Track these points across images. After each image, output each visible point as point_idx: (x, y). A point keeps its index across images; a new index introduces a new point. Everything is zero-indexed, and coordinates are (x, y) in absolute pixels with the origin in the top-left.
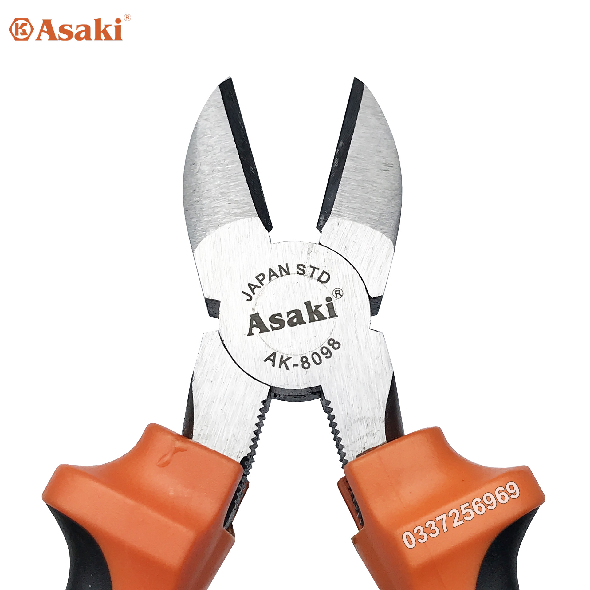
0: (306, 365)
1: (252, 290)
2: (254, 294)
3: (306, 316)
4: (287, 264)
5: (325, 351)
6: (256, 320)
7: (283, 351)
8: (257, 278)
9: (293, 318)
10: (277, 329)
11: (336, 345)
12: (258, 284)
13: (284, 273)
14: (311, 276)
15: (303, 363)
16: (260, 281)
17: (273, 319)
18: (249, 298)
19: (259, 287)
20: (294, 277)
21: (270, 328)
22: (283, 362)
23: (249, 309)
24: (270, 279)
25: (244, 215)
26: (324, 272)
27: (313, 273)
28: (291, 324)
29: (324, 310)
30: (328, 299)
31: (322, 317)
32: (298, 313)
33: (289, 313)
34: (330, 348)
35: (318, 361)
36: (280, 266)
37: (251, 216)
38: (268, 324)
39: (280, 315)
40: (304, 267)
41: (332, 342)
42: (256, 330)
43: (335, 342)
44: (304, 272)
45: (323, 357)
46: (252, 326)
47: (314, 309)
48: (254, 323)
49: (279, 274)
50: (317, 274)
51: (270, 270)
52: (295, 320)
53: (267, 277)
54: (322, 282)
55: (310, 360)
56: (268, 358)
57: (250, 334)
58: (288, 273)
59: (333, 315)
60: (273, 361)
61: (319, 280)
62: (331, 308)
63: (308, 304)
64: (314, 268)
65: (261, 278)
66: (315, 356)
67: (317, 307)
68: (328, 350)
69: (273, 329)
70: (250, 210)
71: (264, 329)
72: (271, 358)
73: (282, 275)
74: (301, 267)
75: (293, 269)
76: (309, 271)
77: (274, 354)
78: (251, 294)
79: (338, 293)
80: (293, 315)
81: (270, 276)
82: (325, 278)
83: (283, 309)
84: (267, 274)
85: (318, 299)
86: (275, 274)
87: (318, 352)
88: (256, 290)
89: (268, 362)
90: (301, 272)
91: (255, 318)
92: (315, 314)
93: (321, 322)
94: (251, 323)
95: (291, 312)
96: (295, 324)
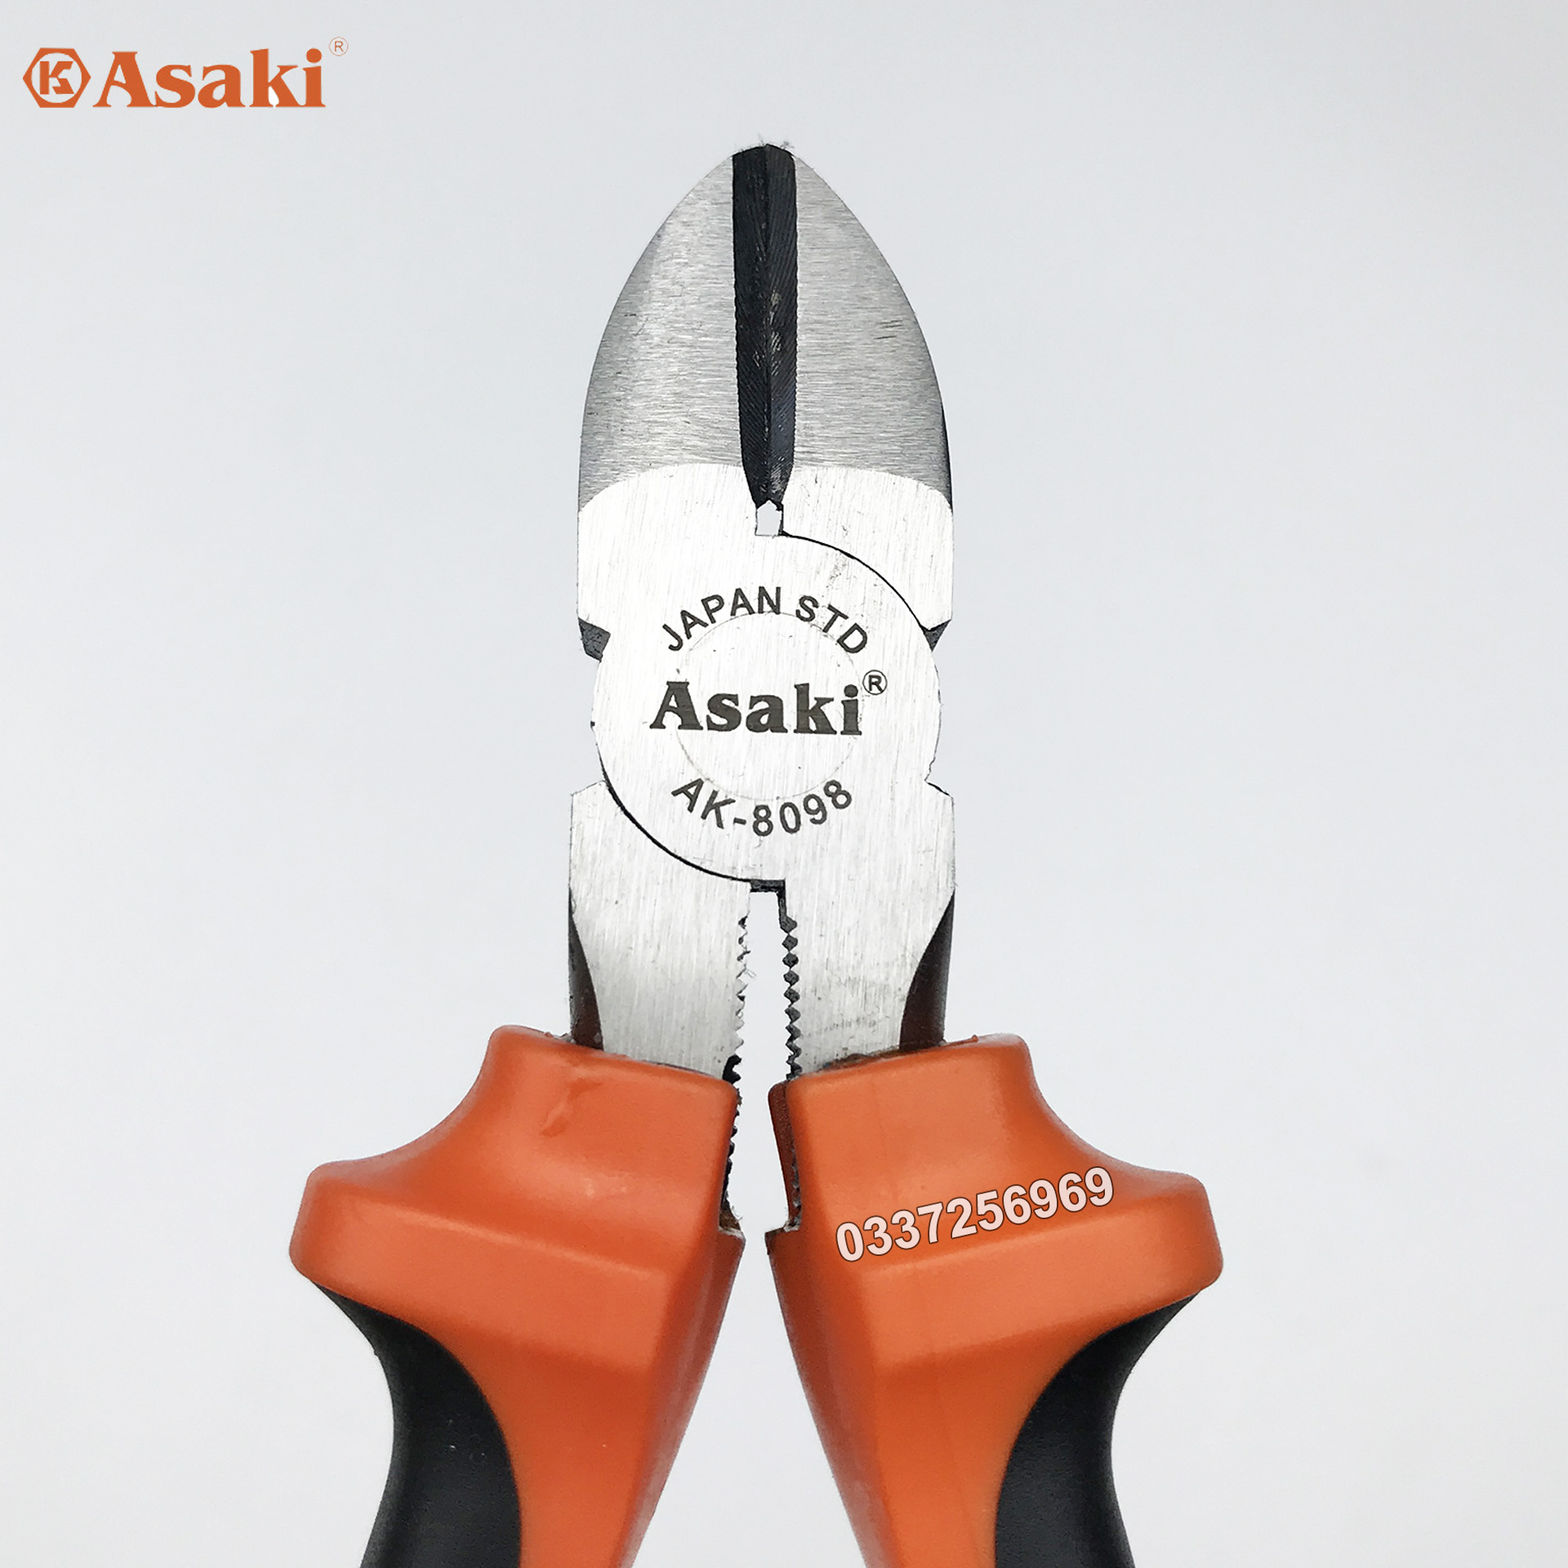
0: (763, 827)
1: (687, 627)
2: (689, 636)
3: (790, 718)
4: (778, 589)
5: (813, 805)
6: (678, 696)
7: (721, 782)
8: (705, 602)
9: (762, 712)
10: (719, 728)
11: (841, 799)
12: (703, 616)
13: (767, 607)
14: (826, 630)
15: (759, 819)
16: (710, 612)
17: (715, 704)
18: (675, 643)
19: (705, 625)
20: (787, 621)
21: (704, 724)
22: (713, 806)
23: (672, 667)
24: (733, 613)
25: (715, 456)
26: (856, 627)
27: (830, 624)
28: (754, 725)
29: (834, 714)
30: (851, 691)
31: (825, 728)
32: (775, 703)
33: (754, 700)
34: (828, 802)
35: (792, 825)
36: (762, 589)
37: (727, 462)
38: (702, 712)
39: (734, 698)
40: (816, 605)
41: (836, 792)
42: (672, 720)
43: (840, 792)
44: (812, 616)
45: (805, 818)
46: (665, 708)
47: (812, 703)
48: (673, 703)
49: (755, 606)
50: (840, 628)
51: (739, 592)
52: (764, 720)
53: (728, 607)
54: (847, 649)
55: (775, 818)
56: (683, 790)
57: (658, 724)
58: (776, 609)
59: (851, 727)
60: (693, 799)
61: (841, 641)
62: (851, 711)
63: (802, 690)
64: (837, 614)
65: (713, 604)
66: (788, 812)
67: (822, 701)
68: (821, 806)
69: (712, 726)
70: (728, 448)
71: (689, 722)
72: (690, 791)
73: (761, 611)
74: (809, 604)
75: (789, 604)
76: (823, 616)
77: (699, 784)
78: (683, 636)
79: (875, 681)
80: (763, 705)
81: (735, 606)
82: (854, 640)
83: (745, 688)
84: (729, 600)
85: (828, 685)
86: (747, 604)
87: (799, 803)
88: (696, 630)
89: (681, 797)
90: (805, 613)
91: (678, 691)
92: (812, 718)
93: (822, 737)
94: (666, 701)
95: (761, 698)
96: (763, 729)
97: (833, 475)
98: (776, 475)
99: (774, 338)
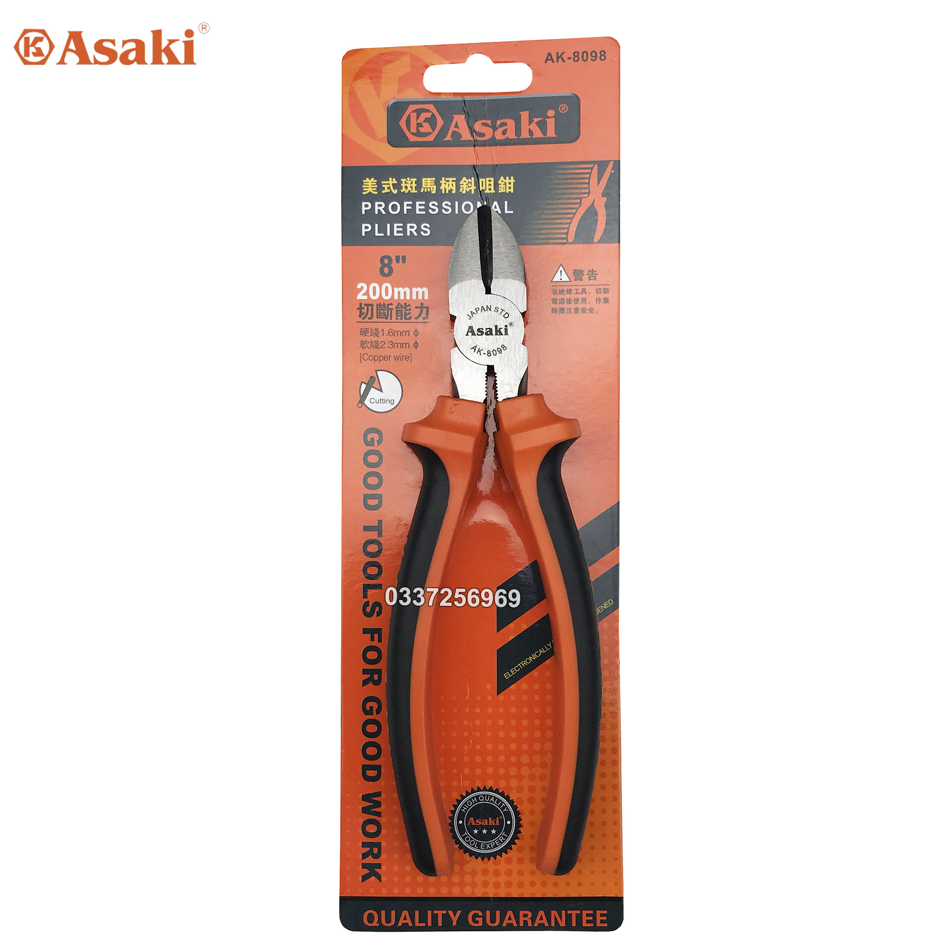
0: (489, 355)
1: (472, 314)
3: (494, 332)
4: (491, 306)
5: (499, 350)
6: (471, 330)
7: (481, 346)
8: (476, 309)
9: (488, 331)
10: (480, 335)
11: (505, 348)
12: (475, 312)
13: (488, 309)
14: (501, 314)
15: (488, 353)
16: (477, 311)
17: (479, 330)
18: (470, 318)
19: (476, 314)
20: (493, 313)
21: (476, 334)
22: (479, 351)
23: (469, 323)
24: (481, 311)
25: (476, 277)
26: (507, 313)
27: (502, 312)
28: (487, 334)
29: (503, 331)
30: (506, 326)
31: (501, 334)
32: (491, 329)
33: (486, 329)
34: (502, 349)
35: (495, 354)
36: (487, 306)
37: (479, 279)
38: (476, 332)
39: (482, 329)
40: (498, 308)
41: (503, 346)
42: (470, 334)
43: (505, 347)
44: (498, 311)
45: (497, 352)
46: (468, 332)
47: (498, 329)
48: (470, 330)
49: (486, 309)
50: (504, 313)
51: (482, 307)
52: (489, 333)
54: (505, 318)
55: (492, 353)
56: (473, 348)
57: (467, 335)
58: (490, 310)
59: (506, 334)
60: (475, 350)
61: (504, 316)
62: (506, 330)
63: (496, 326)
64: (503, 310)
65: (477, 309)
66: (494, 351)
67: (500, 329)
68: (501, 350)
69: (478, 335)
70: (479, 276)
71: (473, 334)
72: (474, 348)
73: (487, 310)
75: (493, 309)
76: (500, 311)
77: (476, 346)
78: (471, 316)
79: (511, 324)
80: (488, 330)
82: (507, 316)
83: (485, 327)
84: (480, 308)
85: (501, 325)
86: (484, 309)
87: (496, 350)
88: (474, 315)
89: (473, 349)
90: (496, 311)
91: (471, 328)
92: (498, 332)
93: (501, 336)
94: (469, 330)
95: (488, 328)
96: (489, 335)
97: (502, 281)
98: (489, 281)
99: (488, 250)
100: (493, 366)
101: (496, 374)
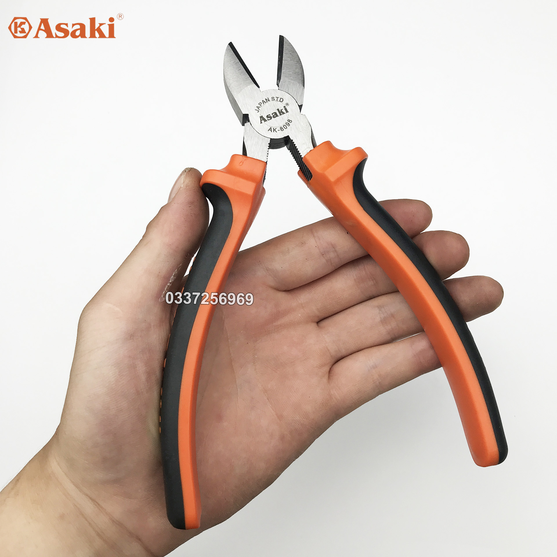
1: (258, 108)
2: (259, 109)
3: (278, 114)
4: (268, 98)
5: (287, 124)
7: (274, 126)
9: (274, 115)
10: (270, 120)
11: (291, 121)
12: (260, 106)
13: (267, 101)
14: (277, 100)
15: (281, 129)
16: (260, 105)
17: (267, 117)
18: (258, 111)
19: (260, 107)
20: (271, 102)
21: (267, 120)
22: (274, 130)
23: (259, 114)
24: (263, 104)
26: (281, 98)
27: (277, 99)
28: (274, 117)
29: (284, 111)
30: (284, 107)
31: (283, 113)
32: (275, 113)
33: (272, 114)
34: (289, 123)
35: (286, 128)
36: (266, 99)
37: (252, 84)
38: (266, 119)
39: (270, 115)
40: (274, 98)
41: (289, 121)
44: (274, 99)
45: (287, 126)
46: (261, 120)
47: (280, 111)
50: (279, 99)
51: (263, 101)
52: (275, 116)
53: (262, 103)
54: (281, 102)
55: (283, 128)
57: (261, 123)
59: (287, 112)
60: (271, 130)
61: (280, 101)
62: (286, 109)
63: (278, 110)
64: (277, 98)
65: (260, 104)
66: (284, 126)
67: (281, 110)
69: (268, 120)
71: (265, 121)
74: (273, 98)
75: (270, 99)
76: (276, 99)
77: (271, 128)
78: (258, 110)
79: (287, 104)
80: (274, 114)
81: (263, 103)
82: (282, 100)
83: (270, 113)
84: (262, 102)
85: (281, 108)
86: (265, 102)
87: (285, 124)
88: (260, 108)
89: (269, 131)
90: (273, 100)
91: (261, 117)
92: (281, 113)
93: (284, 115)
94: (261, 119)
95: (273, 113)
96: (275, 117)
100: (288, 136)
101: (293, 140)
